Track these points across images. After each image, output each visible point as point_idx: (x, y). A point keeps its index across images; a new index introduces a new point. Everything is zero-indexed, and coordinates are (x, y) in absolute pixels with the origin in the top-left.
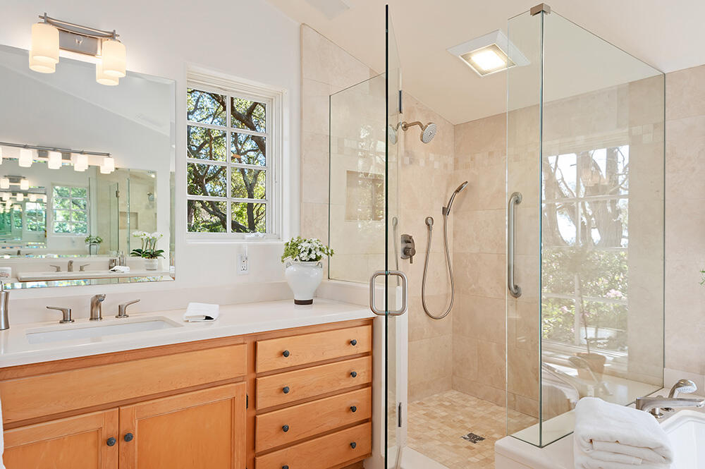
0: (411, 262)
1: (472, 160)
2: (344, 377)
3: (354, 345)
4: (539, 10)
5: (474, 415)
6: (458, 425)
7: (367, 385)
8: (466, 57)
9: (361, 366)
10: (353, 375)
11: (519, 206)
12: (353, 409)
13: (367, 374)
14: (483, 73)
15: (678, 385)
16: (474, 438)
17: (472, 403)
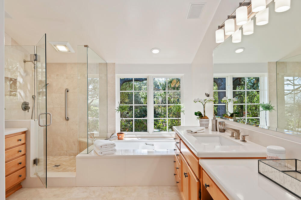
0: (28, 112)
1: (50, 76)
2: (17, 153)
3: (20, 141)
4: (86, 46)
5: (54, 161)
6: (50, 164)
7: (24, 154)
8: (55, 46)
9: (22, 148)
10: (20, 151)
11: (68, 93)
12: (20, 163)
13: (24, 151)
14: (59, 51)
15: (112, 135)
16: (57, 166)
17: (52, 158)
